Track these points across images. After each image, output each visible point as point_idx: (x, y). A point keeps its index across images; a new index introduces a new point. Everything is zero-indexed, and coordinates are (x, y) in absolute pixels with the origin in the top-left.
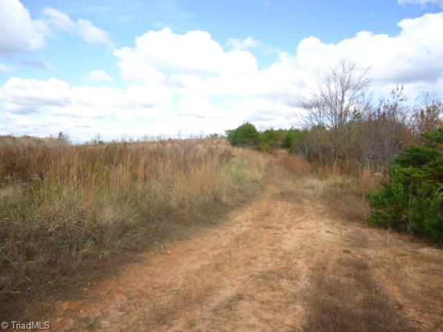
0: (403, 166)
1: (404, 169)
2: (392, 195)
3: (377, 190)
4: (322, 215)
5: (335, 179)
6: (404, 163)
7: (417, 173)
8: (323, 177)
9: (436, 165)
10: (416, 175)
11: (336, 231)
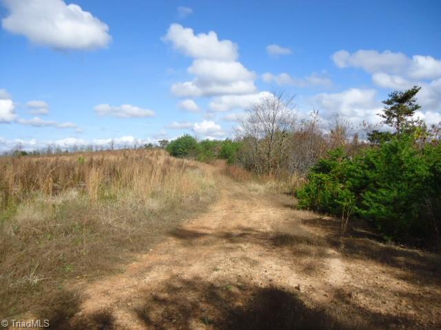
0: (317, 173)
1: (318, 175)
2: (310, 190)
3: (300, 188)
4: (268, 206)
5: (271, 183)
6: (317, 171)
7: (325, 177)
8: (261, 182)
9: (336, 172)
10: (324, 178)
11: (279, 213)
